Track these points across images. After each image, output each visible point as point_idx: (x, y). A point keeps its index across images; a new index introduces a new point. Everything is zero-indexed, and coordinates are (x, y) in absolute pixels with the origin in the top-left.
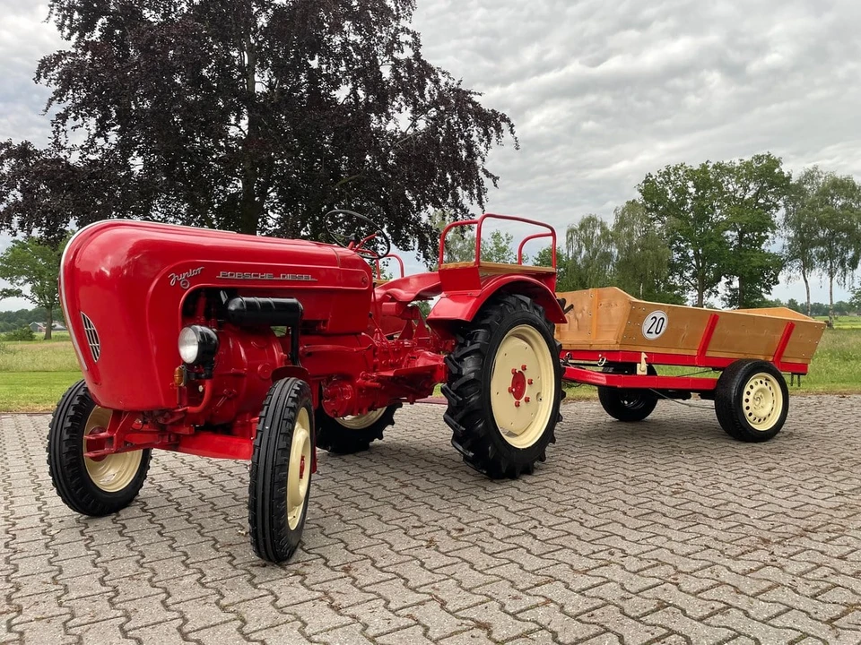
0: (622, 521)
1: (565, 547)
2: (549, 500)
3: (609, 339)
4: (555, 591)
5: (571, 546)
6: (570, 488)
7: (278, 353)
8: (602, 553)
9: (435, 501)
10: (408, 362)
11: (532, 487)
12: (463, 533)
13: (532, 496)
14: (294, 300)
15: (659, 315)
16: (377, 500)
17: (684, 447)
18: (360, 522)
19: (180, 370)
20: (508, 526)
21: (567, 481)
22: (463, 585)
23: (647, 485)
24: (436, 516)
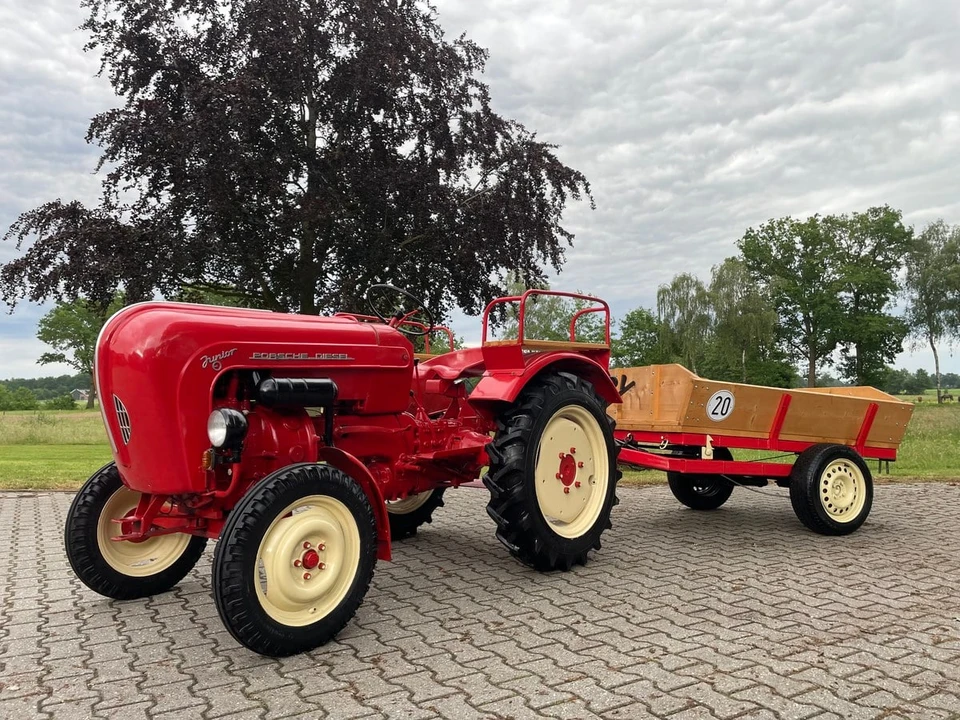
0: (672, 618)
1: (605, 644)
2: (599, 593)
3: (670, 420)
4: (584, 688)
5: (612, 643)
6: (623, 582)
7: (311, 435)
8: (642, 651)
9: (478, 593)
10: (452, 443)
11: (582, 580)
12: (502, 627)
13: (582, 589)
14: (328, 381)
15: (725, 394)
16: (417, 590)
17: (759, 539)
18: (396, 613)
19: (209, 454)
20: (550, 620)
21: (623, 573)
22: (491, 679)
23: (707, 580)
24: (476, 608)
